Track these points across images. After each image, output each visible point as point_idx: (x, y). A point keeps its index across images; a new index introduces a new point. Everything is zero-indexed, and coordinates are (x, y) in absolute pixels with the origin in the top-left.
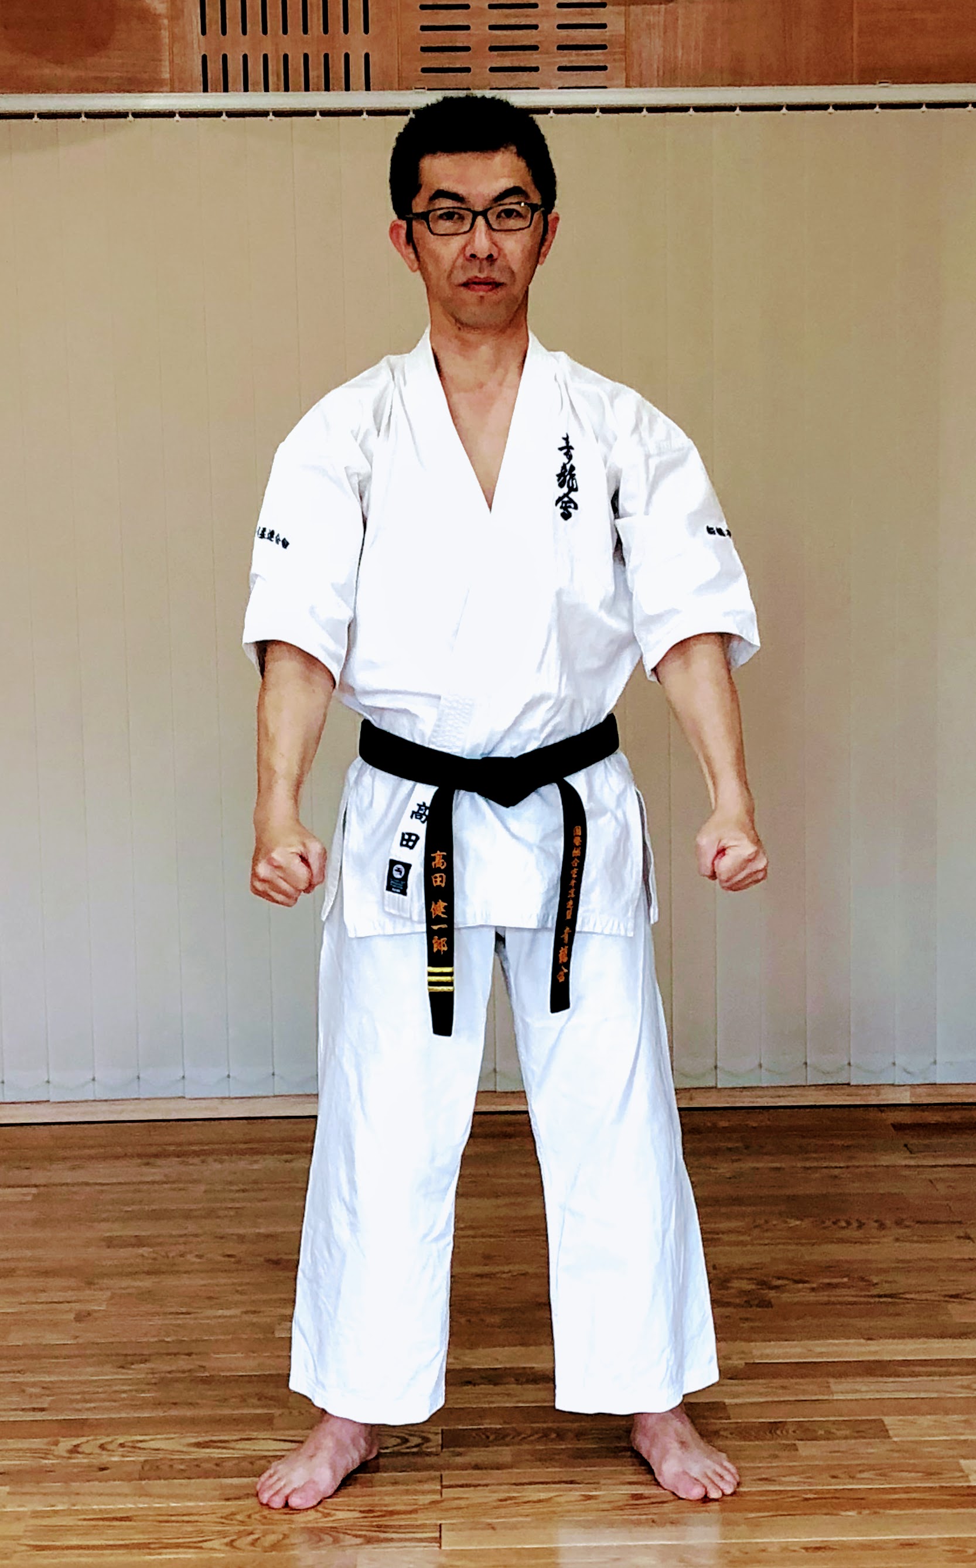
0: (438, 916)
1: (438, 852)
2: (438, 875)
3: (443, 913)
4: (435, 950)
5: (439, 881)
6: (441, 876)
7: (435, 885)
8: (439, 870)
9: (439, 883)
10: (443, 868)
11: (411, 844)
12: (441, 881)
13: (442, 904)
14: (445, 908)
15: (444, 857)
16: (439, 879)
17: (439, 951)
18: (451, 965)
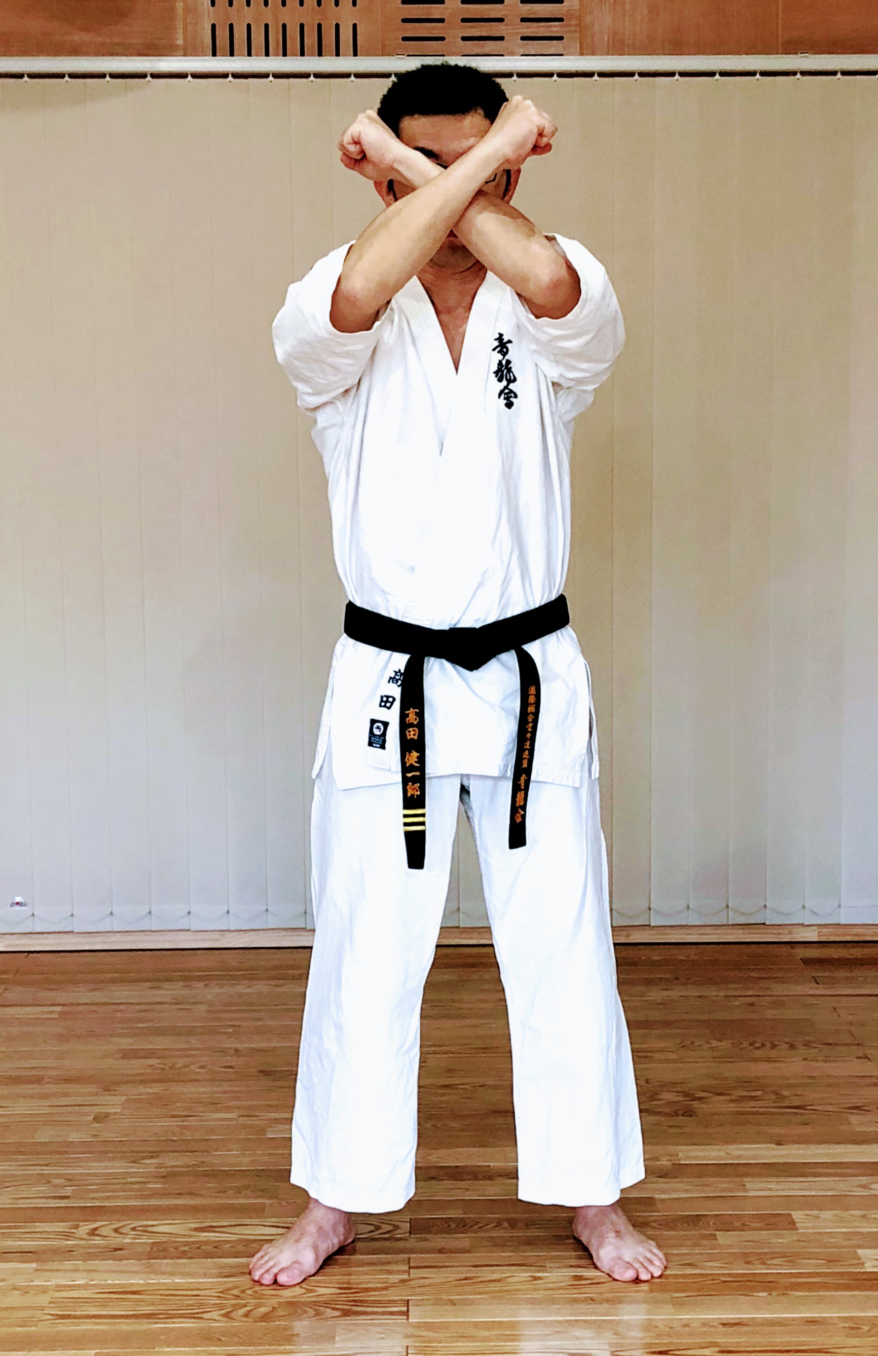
0: (411, 765)
1: (412, 709)
2: (411, 729)
3: (416, 762)
4: (409, 795)
5: (412, 734)
6: (414, 730)
7: (409, 738)
8: (412, 725)
9: (412, 737)
10: (415, 723)
11: (388, 705)
12: (414, 735)
13: (415, 755)
14: (418, 757)
15: (416, 714)
16: (412, 733)
17: (413, 795)
18: (423, 807)
